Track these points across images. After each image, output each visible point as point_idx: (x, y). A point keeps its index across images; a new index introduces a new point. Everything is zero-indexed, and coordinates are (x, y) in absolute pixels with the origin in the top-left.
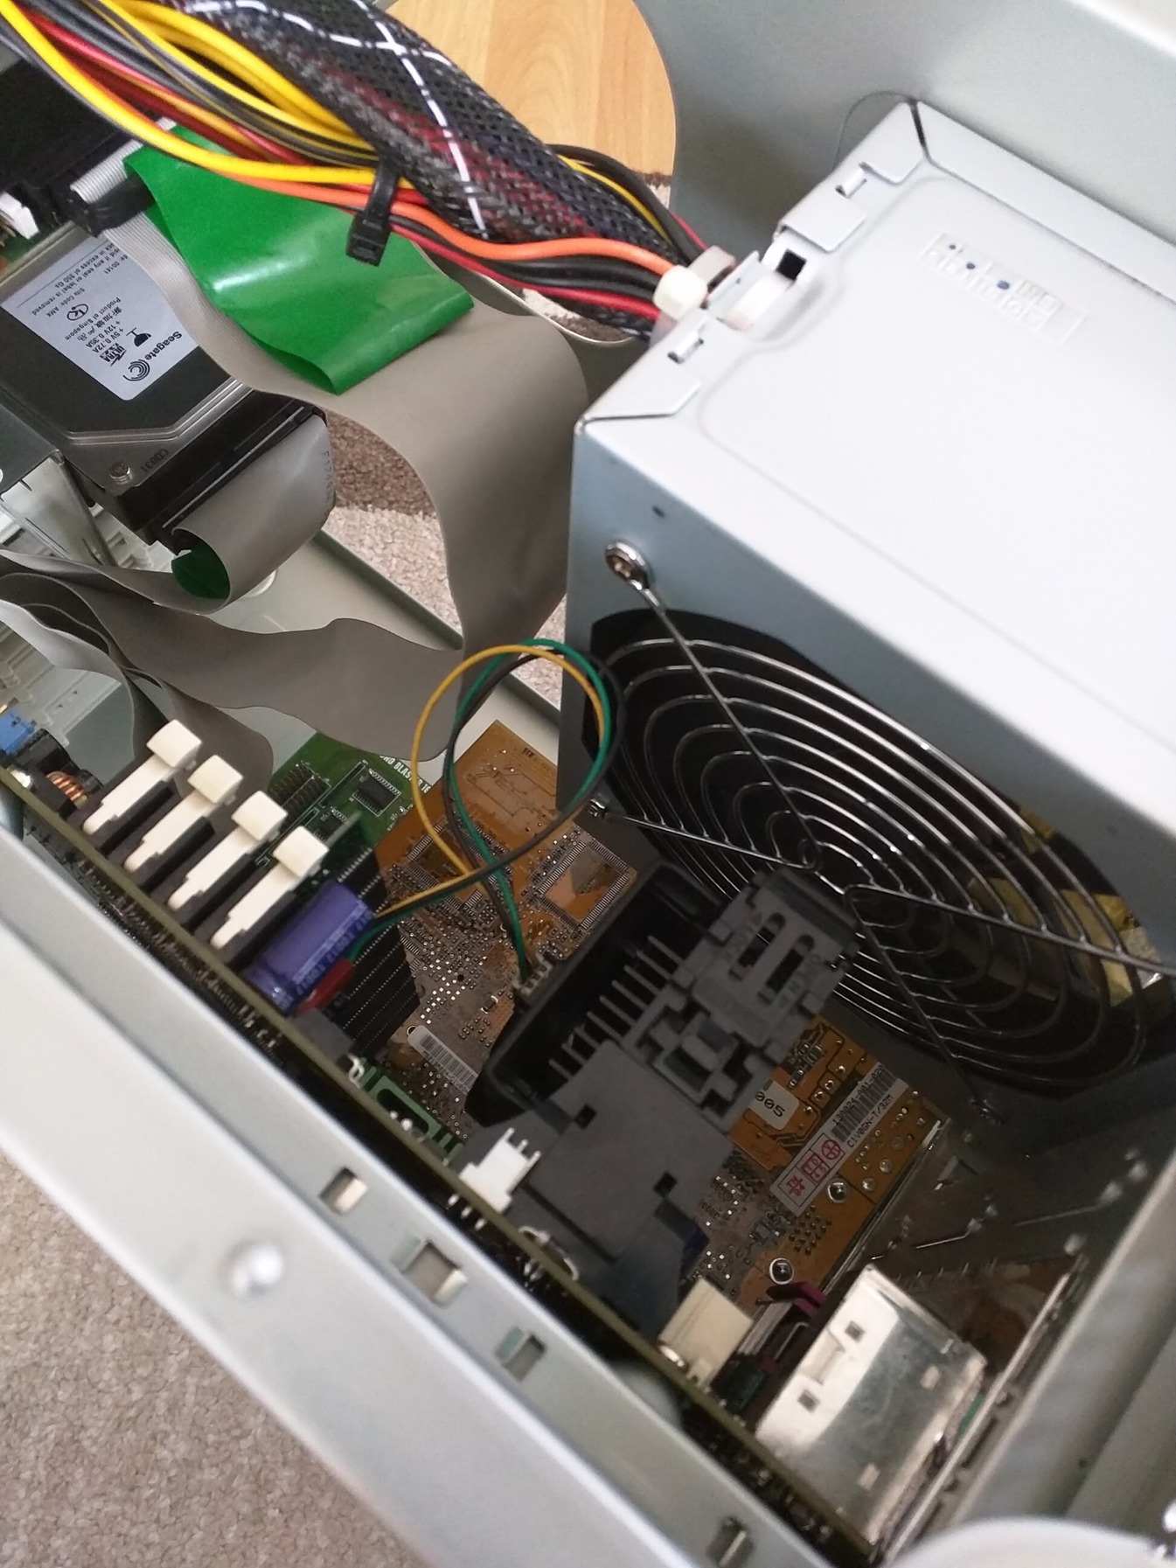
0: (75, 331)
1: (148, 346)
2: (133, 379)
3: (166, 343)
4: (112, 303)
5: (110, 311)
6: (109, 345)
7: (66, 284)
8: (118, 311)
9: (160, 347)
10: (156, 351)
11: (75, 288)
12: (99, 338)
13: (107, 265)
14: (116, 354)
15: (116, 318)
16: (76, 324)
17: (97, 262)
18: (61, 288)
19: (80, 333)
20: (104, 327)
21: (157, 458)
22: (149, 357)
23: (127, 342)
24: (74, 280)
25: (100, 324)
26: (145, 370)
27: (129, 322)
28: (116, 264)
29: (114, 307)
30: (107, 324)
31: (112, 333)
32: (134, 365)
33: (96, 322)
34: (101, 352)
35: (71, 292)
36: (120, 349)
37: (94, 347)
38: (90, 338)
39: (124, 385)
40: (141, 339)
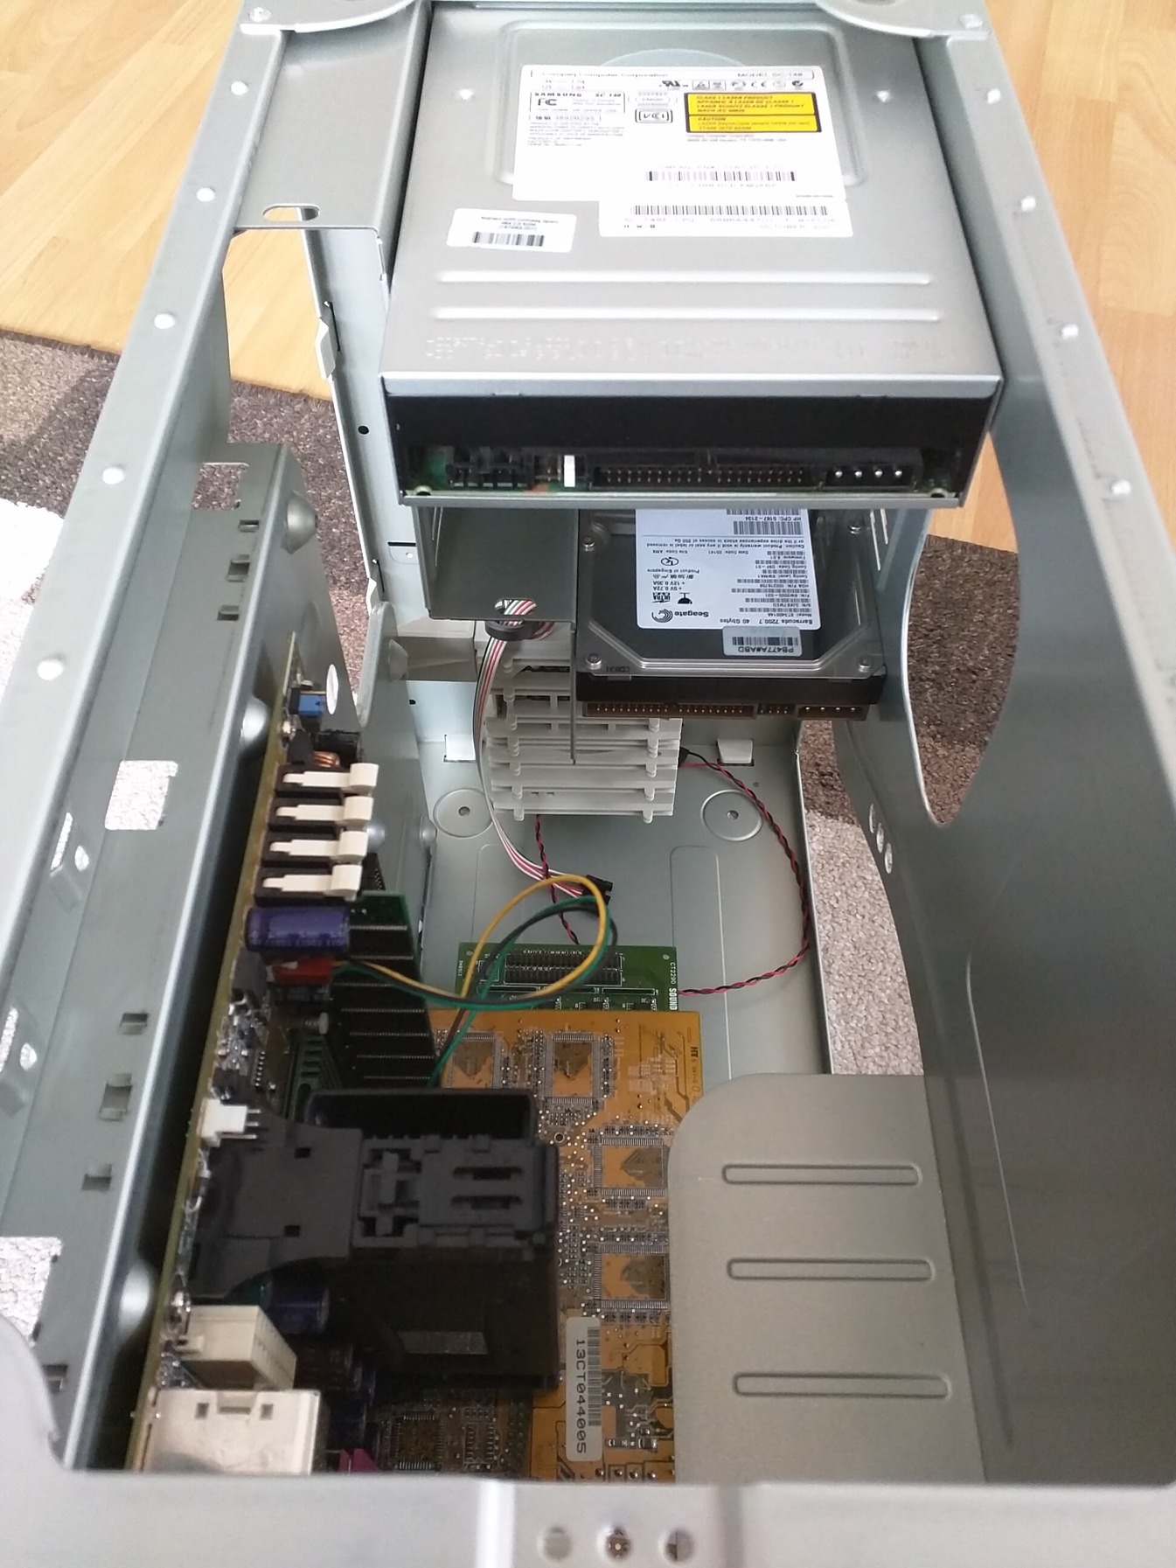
0: (657, 570)
1: (685, 607)
2: (656, 619)
3: (695, 614)
4: (693, 571)
5: (687, 574)
6: (664, 591)
7: (682, 542)
8: (691, 577)
9: (690, 613)
10: (685, 614)
11: (683, 549)
12: (664, 583)
13: (715, 549)
14: (662, 598)
15: (685, 580)
16: (661, 567)
17: (713, 543)
18: (677, 543)
19: (658, 573)
20: (674, 580)
21: (619, 670)
22: (677, 614)
23: (676, 596)
24: (688, 544)
25: (672, 577)
26: (668, 616)
27: (688, 588)
28: (720, 552)
29: (691, 573)
30: (677, 579)
31: (674, 586)
32: (665, 611)
33: (673, 573)
34: (657, 591)
35: (679, 548)
36: (668, 597)
37: (657, 585)
38: (660, 579)
39: (647, 616)
40: (685, 601)
